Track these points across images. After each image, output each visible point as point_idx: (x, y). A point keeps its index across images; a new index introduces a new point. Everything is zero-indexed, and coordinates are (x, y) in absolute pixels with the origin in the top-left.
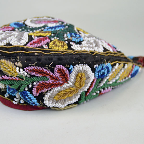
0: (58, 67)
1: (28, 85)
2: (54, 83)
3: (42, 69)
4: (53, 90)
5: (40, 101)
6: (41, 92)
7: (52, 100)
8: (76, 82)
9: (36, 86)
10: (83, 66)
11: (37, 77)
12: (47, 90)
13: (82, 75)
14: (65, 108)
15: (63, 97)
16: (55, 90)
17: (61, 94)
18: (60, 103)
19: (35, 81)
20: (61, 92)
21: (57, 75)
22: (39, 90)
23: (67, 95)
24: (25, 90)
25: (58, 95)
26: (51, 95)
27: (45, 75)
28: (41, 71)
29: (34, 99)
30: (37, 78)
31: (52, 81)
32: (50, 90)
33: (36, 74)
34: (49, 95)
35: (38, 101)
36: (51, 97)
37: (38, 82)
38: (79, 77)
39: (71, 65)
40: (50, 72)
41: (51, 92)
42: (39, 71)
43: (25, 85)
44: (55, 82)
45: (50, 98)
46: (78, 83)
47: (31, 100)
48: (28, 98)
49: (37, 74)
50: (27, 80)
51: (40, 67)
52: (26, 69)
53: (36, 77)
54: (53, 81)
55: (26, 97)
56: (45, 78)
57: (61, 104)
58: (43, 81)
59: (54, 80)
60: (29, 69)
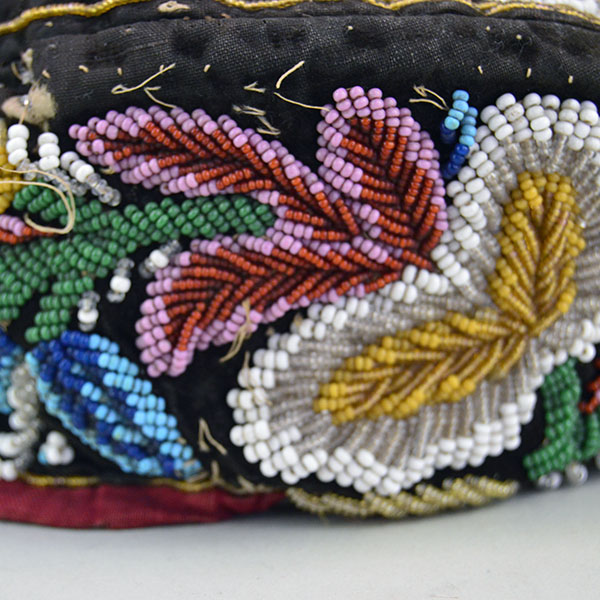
0: (353, 101)
1: (102, 273)
2: (315, 253)
3: (220, 128)
4: (304, 328)
5: (203, 425)
6: (207, 338)
7: (297, 418)
8: (503, 262)
9: (167, 285)
10: (559, 110)
11: (178, 198)
12: (256, 317)
13: (549, 201)
14: (415, 505)
15: (396, 399)
16: (330, 326)
17: (380, 365)
18: (366, 444)
19: (156, 236)
20: (373, 350)
21: (338, 182)
22: (191, 321)
23: (431, 380)
24: (74, 324)
25: (349, 376)
26: (294, 368)
27: (245, 181)
28: (210, 146)
29: (152, 400)
30: (173, 210)
31: (302, 239)
32: (284, 326)
33: (165, 176)
34: (276, 370)
35: (178, 427)
36: (291, 389)
37: (185, 243)
38: (530, 214)
39: (462, 97)
40: (283, 151)
41: (293, 343)
42: (190, 144)
43: (80, 276)
44: (325, 249)
45: (287, 396)
46: (515, 270)
47: (127, 418)
48: (96, 395)
49: (175, 171)
50: (96, 232)
51: (198, 113)
52: (83, 130)
53: (165, 203)
54: (309, 232)
55: (87, 389)
56: (245, 210)
57: (378, 456)
58: (228, 241)
59: (316, 228)
60: (113, 133)
